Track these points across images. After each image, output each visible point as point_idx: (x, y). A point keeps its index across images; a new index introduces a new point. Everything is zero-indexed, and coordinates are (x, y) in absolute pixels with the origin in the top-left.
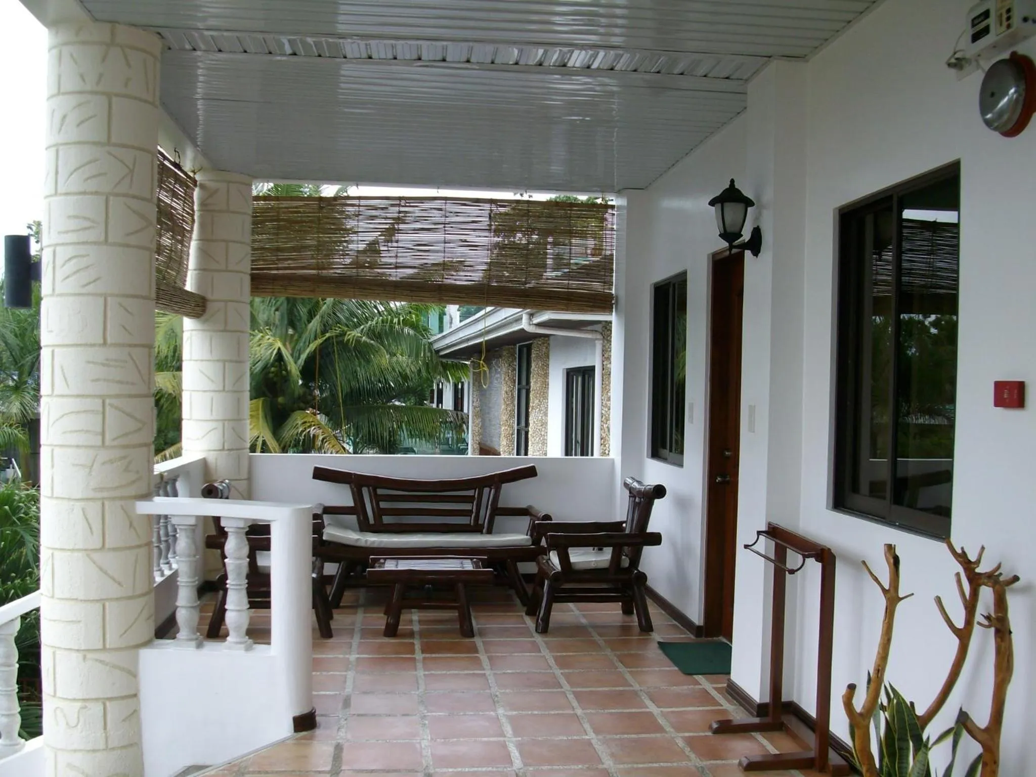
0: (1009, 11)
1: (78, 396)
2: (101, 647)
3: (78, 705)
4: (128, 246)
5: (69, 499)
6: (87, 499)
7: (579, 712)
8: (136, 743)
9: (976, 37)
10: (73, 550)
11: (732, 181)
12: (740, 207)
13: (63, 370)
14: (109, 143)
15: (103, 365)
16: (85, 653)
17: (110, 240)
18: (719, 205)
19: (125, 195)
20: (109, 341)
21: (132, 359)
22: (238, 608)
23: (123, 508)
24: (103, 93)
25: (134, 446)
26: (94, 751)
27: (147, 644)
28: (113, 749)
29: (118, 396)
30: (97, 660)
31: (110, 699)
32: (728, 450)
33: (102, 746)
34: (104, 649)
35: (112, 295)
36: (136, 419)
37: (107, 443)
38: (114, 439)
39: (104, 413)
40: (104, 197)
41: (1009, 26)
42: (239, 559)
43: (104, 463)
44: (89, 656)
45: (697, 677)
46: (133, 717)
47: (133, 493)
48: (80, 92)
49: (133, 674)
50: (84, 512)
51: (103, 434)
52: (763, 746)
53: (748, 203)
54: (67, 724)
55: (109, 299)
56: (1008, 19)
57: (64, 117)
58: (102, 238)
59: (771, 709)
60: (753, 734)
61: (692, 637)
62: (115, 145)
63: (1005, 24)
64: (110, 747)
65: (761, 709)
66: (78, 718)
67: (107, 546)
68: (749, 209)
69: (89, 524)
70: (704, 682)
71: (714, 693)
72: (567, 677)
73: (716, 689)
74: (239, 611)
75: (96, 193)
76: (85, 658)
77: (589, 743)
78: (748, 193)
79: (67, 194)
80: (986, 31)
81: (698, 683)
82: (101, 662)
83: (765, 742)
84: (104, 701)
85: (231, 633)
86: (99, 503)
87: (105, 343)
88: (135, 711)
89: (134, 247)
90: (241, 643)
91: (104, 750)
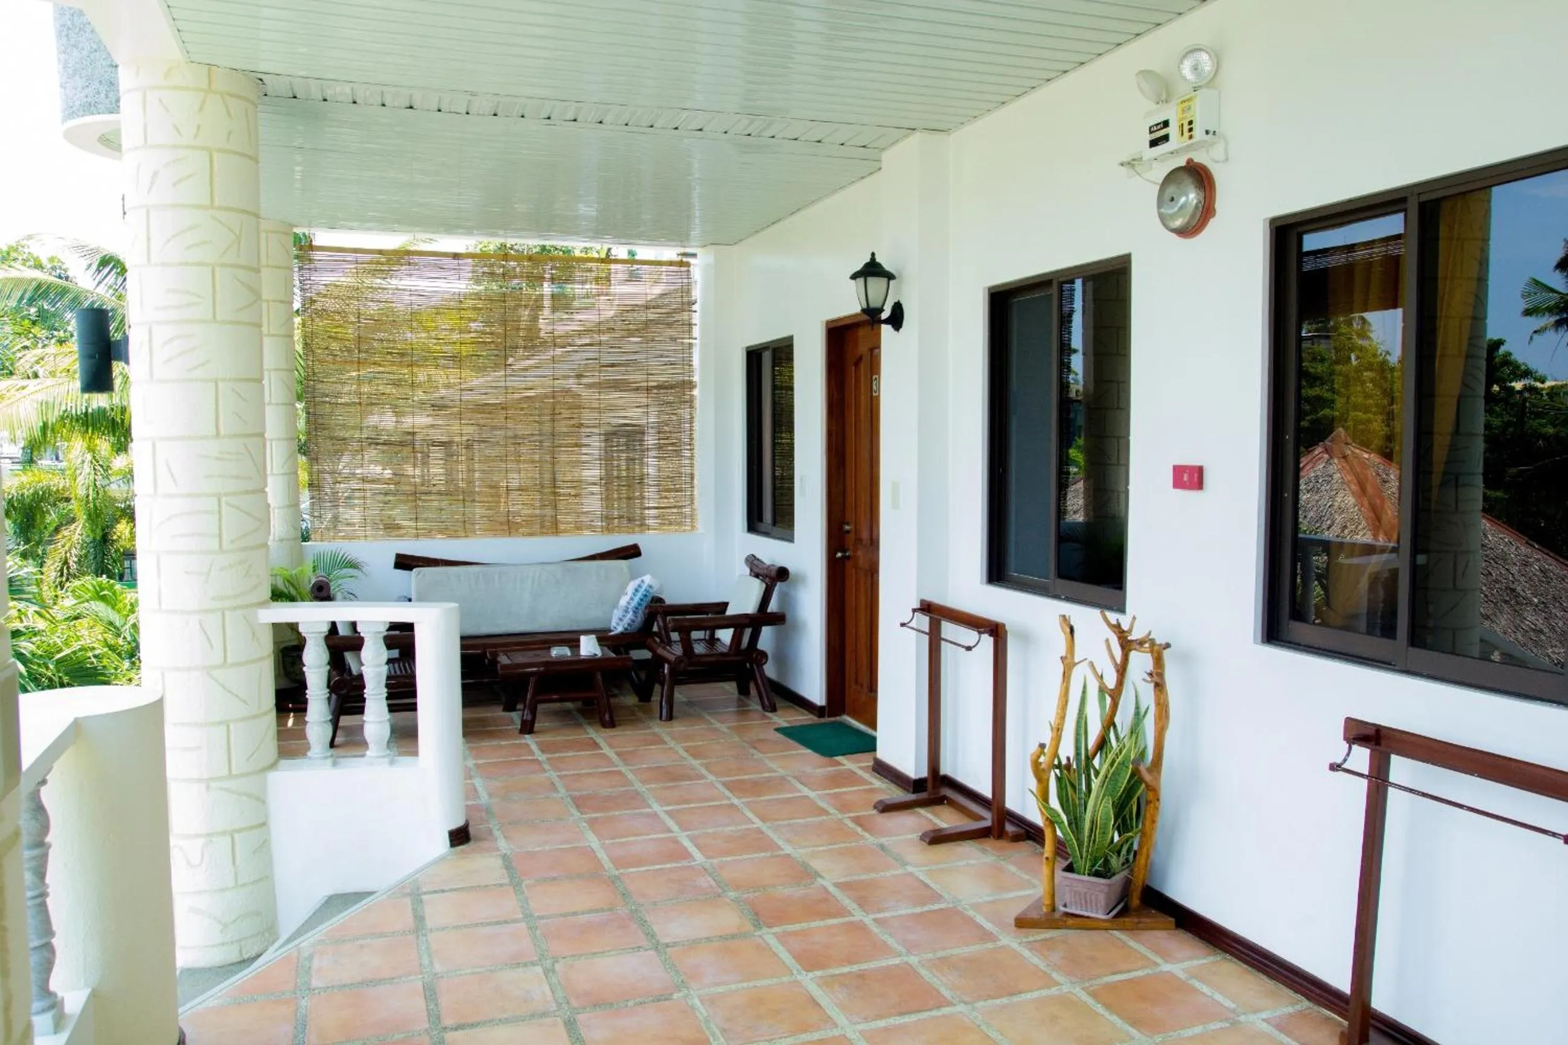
0: (1190, 123)
1: (189, 495)
2: (226, 772)
3: (201, 842)
4: (238, 323)
5: (183, 612)
6: (206, 611)
7: (736, 801)
8: (267, 877)
9: (1154, 143)
10: (189, 669)
11: (873, 254)
12: (883, 281)
13: (168, 465)
14: (212, 206)
15: (218, 459)
16: (208, 782)
17: (218, 318)
18: (861, 280)
19: (232, 266)
20: (222, 432)
21: (249, 452)
22: (378, 720)
23: (245, 617)
24: (203, 148)
25: (252, 548)
26: (223, 890)
27: (273, 766)
28: (244, 885)
29: (235, 494)
30: (221, 789)
31: (239, 831)
32: (848, 524)
33: (231, 884)
34: (230, 776)
35: (224, 380)
36: (255, 518)
37: (225, 546)
38: (232, 542)
39: (220, 512)
40: (211, 268)
41: (1191, 137)
42: (378, 666)
43: (222, 569)
44: (213, 784)
45: (839, 758)
46: (263, 849)
47: (255, 601)
48: (176, 147)
49: (261, 800)
50: (201, 625)
51: (220, 536)
52: (931, 820)
53: (890, 277)
54: (188, 863)
55: (220, 384)
56: (1191, 130)
57: (155, 174)
58: (210, 316)
59: (930, 785)
60: (916, 809)
61: (815, 718)
62: (220, 208)
63: (1186, 134)
64: (240, 883)
65: (918, 785)
66: (203, 854)
67: (229, 661)
68: (892, 282)
69: (208, 639)
70: (848, 763)
71: (860, 773)
72: (707, 766)
73: (861, 768)
74: (380, 722)
75: (200, 264)
76: (208, 788)
77: (759, 831)
78: (887, 266)
79: (163, 264)
80: (1165, 138)
81: (839, 764)
82: (227, 790)
83: (930, 816)
84: (232, 834)
85: (371, 746)
86: (219, 614)
87: (218, 434)
88: (265, 841)
89: (246, 324)
90: (383, 757)
91: (233, 888)
